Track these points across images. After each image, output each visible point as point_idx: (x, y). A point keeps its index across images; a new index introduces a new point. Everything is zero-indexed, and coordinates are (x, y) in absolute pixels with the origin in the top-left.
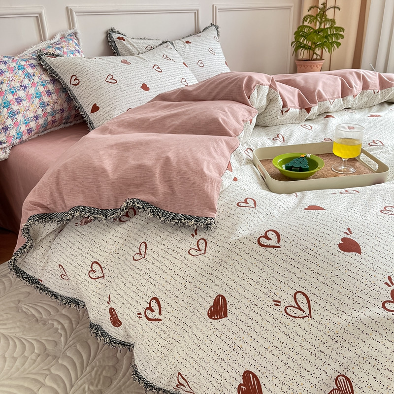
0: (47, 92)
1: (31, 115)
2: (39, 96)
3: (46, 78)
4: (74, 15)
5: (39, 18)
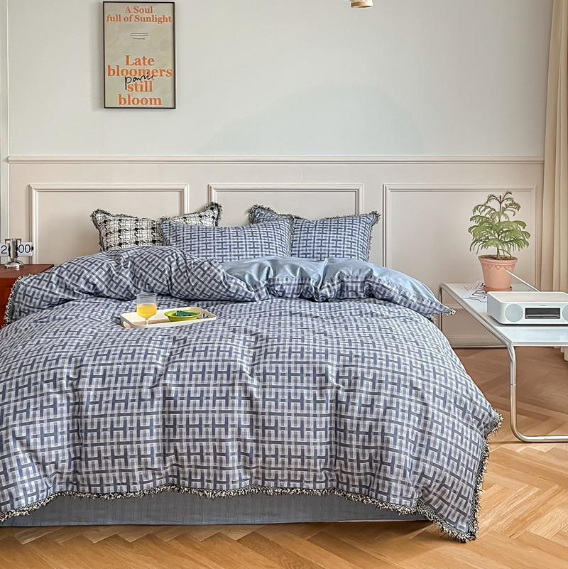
4: (213, 191)
5: (182, 192)
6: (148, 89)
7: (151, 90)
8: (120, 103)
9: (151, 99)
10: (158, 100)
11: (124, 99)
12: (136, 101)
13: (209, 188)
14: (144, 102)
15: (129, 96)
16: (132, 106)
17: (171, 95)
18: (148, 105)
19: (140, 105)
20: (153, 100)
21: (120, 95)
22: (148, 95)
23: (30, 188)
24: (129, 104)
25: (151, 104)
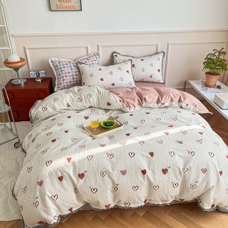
0: (76, 75)
1: (69, 81)
2: (73, 75)
3: (77, 70)
4: (100, 47)
5: (87, 48)
6: (69, 2)
7: (70, 2)
8: (57, 9)
9: (71, 6)
10: (74, 7)
11: (59, 7)
12: (64, 7)
13: (98, 46)
14: (68, 8)
15: (61, 5)
16: (63, 10)
17: (79, 4)
18: (70, 9)
19: (66, 9)
20: (72, 7)
21: (57, 4)
22: (69, 4)
23: (25, 48)
24: (61, 9)
25: (71, 8)
